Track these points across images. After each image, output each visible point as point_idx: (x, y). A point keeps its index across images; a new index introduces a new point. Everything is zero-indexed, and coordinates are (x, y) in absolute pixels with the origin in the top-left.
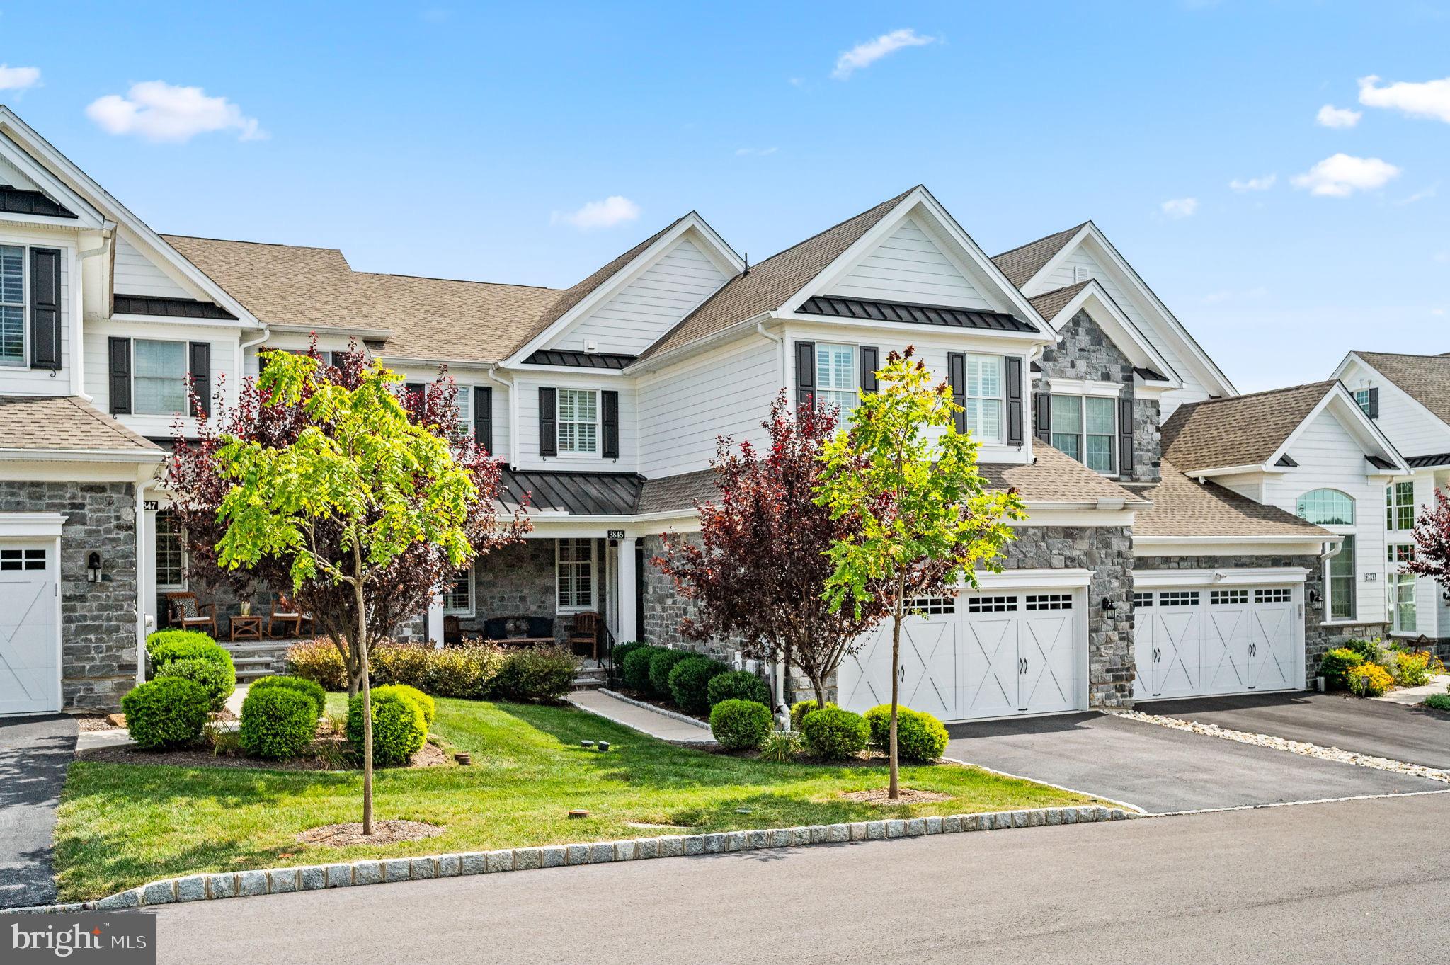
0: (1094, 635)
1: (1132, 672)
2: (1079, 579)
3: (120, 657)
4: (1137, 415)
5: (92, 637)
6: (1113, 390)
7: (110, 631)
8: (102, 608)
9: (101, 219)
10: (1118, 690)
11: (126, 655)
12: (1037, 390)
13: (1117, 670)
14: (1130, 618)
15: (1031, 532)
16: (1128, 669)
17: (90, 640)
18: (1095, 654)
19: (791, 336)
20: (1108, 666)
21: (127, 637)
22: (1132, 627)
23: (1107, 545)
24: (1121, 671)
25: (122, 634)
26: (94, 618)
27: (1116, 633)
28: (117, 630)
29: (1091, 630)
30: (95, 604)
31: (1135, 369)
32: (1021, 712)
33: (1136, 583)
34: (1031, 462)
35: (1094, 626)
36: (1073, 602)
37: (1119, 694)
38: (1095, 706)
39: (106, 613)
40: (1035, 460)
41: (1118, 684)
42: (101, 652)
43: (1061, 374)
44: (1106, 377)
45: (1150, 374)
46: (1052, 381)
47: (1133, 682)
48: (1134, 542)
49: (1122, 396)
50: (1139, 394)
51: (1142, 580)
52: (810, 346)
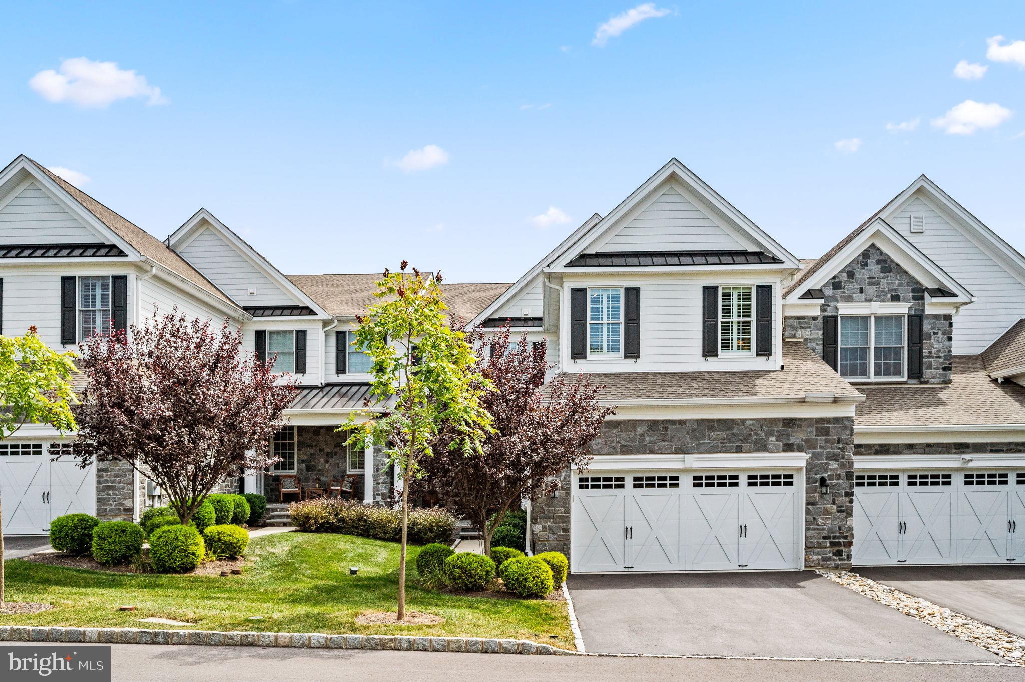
0: (810, 507)
1: (849, 540)
2: (798, 460)
3: (124, 504)
4: (927, 327)
5: (111, 492)
6: (902, 309)
7: (119, 490)
8: (116, 476)
9: (139, 255)
10: (834, 554)
11: (128, 503)
12: (826, 314)
13: (834, 537)
14: (850, 495)
15: (748, 423)
16: (846, 537)
17: (110, 495)
18: (811, 523)
19: (569, 285)
20: (825, 533)
21: (127, 493)
22: (851, 502)
23: (826, 432)
24: (839, 538)
25: (125, 491)
26: (112, 482)
27: (835, 507)
28: (123, 489)
29: (808, 504)
30: (112, 474)
31: (927, 288)
32: (740, 568)
33: (856, 466)
34: (779, 368)
35: (811, 501)
36: (794, 480)
37: (837, 558)
38: (810, 567)
39: (117, 479)
40: (783, 367)
41: (835, 549)
42: (115, 501)
43: (849, 299)
44: (896, 298)
45: (942, 292)
46: (839, 305)
47: (852, 548)
48: (855, 431)
49: (913, 313)
50: (929, 310)
51: (863, 464)
52: (583, 291)
